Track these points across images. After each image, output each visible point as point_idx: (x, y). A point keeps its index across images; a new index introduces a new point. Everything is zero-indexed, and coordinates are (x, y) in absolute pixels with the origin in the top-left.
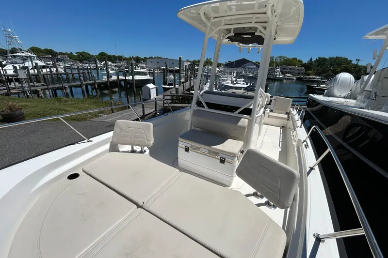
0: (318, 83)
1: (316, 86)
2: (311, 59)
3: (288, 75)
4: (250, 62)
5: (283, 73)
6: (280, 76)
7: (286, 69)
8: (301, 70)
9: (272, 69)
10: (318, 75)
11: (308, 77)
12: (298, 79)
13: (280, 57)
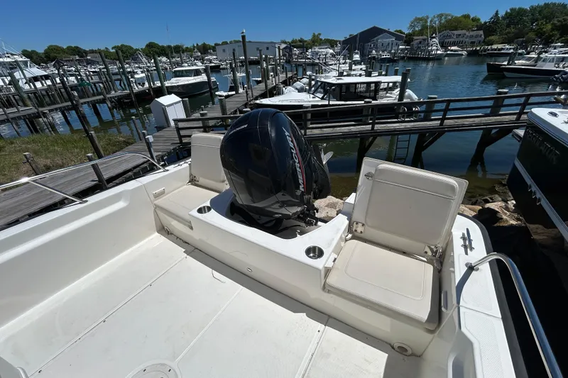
0: (511, 57)
1: (506, 63)
2: (497, 13)
3: (453, 48)
4: (385, 31)
5: (443, 45)
6: (439, 52)
7: (450, 37)
8: (477, 36)
9: (424, 40)
10: (509, 43)
11: (489, 47)
12: (470, 54)
13: (440, 16)
